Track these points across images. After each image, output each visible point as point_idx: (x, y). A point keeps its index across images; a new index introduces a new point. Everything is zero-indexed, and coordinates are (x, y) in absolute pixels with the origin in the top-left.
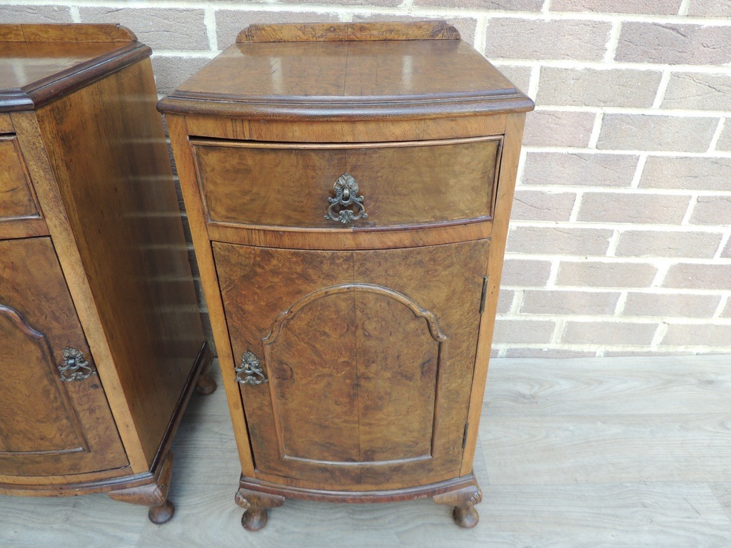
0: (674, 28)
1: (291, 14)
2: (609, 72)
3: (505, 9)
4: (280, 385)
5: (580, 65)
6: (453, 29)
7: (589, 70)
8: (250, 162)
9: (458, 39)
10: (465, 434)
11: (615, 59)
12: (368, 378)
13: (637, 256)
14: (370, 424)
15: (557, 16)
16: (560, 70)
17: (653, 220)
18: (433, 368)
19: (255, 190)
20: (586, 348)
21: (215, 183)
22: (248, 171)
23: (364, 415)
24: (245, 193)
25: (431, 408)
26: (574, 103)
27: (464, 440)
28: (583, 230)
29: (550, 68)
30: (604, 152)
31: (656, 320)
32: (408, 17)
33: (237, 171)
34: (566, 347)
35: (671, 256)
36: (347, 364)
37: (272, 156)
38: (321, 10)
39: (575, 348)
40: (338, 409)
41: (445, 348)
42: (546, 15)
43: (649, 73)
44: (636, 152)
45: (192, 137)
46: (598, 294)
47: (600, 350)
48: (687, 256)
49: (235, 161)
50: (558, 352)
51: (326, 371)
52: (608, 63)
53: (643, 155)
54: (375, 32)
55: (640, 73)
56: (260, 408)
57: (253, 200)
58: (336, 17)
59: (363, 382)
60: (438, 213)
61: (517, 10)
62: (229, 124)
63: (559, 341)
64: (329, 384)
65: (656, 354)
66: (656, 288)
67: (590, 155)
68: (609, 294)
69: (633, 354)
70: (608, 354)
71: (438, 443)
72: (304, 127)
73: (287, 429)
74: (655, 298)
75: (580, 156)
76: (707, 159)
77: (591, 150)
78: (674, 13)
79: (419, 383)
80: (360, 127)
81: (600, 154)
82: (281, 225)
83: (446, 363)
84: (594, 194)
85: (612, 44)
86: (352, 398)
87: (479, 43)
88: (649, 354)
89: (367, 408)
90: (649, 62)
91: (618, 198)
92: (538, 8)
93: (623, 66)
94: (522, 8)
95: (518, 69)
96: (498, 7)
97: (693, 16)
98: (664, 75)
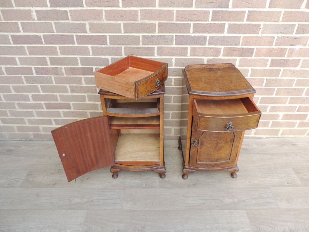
0: (284, 60)
1: (193, 59)
2: (268, 69)
3: (244, 57)
4: (201, 146)
5: (261, 68)
7: (263, 69)
10: (237, 155)
11: (270, 67)
12: (220, 143)
13: (275, 112)
14: (218, 153)
15: (256, 58)
16: (256, 69)
17: (279, 103)
18: (233, 141)
20: (261, 136)
23: (218, 151)
25: (231, 149)
26: (259, 76)
27: (236, 156)
28: (261, 106)
29: (254, 69)
30: (266, 87)
31: (280, 128)
34: (255, 136)
35: (283, 112)
36: (216, 140)
38: (200, 58)
39: (258, 136)
40: (212, 150)
41: (236, 136)
42: (253, 57)
43: (278, 69)
44: (274, 87)
45: (194, 98)
46: (264, 122)
47: (264, 136)
48: (288, 112)
50: (253, 137)
51: (212, 142)
52: (268, 67)
53: (276, 88)
55: (275, 69)
56: (194, 151)
59: (219, 144)
62: (202, 97)
63: (254, 134)
64: (212, 145)
65: (280, 137)
66: (280, 120)
68: (267, 122)
69: (274, 137)
70: (267, 138)
71: (231, 157)
73: (200, 156)
74: (279, 123)
75: (260, 88)
76: (292, 88)
77: (263, 87)
78: (284, 56)
79: (229, 144)
83: (235, 139)
84: (264, 97)
85: (269, 64)
86: (216, 147)
87: (237, 64)
88: (278, 137)
89: (218, 150)
90: (278, 67)
91: (270, 98)
92: (251, 56)
93: (272, 68)
94: (248, 56)
95: (246, 69)
96: (242, 56)
97: (288, 57)
98: (281, 70)
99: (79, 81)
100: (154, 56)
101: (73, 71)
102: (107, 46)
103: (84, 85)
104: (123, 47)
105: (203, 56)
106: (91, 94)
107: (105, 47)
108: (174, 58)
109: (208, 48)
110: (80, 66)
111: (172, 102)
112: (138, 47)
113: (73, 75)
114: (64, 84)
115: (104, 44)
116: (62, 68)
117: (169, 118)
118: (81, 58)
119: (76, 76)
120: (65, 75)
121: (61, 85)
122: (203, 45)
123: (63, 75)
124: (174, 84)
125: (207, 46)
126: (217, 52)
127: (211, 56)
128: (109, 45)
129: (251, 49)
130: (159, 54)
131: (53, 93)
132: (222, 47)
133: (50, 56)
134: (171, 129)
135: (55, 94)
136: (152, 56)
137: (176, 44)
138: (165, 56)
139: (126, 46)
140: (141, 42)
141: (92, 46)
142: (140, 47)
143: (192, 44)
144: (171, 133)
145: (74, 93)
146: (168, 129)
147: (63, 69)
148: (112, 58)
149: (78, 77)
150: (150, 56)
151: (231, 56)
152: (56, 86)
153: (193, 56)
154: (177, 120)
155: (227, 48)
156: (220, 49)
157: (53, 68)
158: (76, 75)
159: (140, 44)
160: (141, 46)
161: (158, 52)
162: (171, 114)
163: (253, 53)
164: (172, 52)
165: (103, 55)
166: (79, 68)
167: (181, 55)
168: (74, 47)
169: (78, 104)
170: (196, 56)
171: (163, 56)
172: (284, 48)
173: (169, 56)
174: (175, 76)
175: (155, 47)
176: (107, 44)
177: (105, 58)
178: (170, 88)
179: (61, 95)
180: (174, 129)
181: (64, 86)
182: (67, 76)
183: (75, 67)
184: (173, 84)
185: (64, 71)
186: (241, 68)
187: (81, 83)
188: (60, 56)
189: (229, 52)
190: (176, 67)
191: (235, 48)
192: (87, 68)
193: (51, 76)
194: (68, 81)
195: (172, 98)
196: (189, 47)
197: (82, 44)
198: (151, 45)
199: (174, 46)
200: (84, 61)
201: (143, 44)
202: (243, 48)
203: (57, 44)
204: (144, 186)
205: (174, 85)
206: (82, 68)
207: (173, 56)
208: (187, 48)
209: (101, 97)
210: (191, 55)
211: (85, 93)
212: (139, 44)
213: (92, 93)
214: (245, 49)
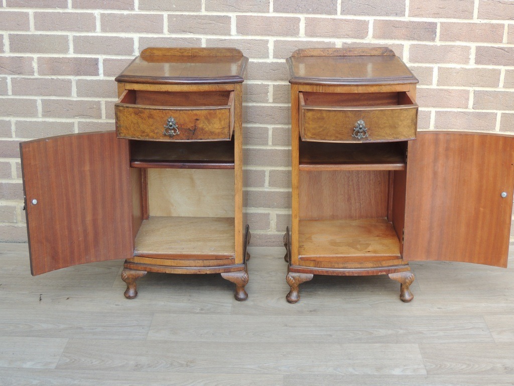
0: (502, 49)
1: (312, 42)
2: (473, 70)
3: (418, 40)
5: (458, 66)
6: (391, 51)
7: (463, 68)
9: (394, 55)
11: (475, 63)
15: (443, 43)
16: (448, 69)
26: (457, 85)
29: (443, 68)
30: (477, 111)
32: (369, 44)
38: (326, 40)
42: (438, 43)
43: (494, 70)
44: (495, 111)
45: (299, 92)
52: (472, 65)
53: (499, 113)
54: (356, 52)
55: (489, 70)
58: (334, 44)
61: (423, 40)
67: (470, 113)
72: (341, 87)
75: (464, 113)
77: (470, 110)
78: (501, 42)
81: (476, 112)
85: (473, 56)
90: (493, 65)
92: (433, 40)
93: (480, 67)
94: (426, 40)
95: (426, 68)
96: (414, 39)
97: (510, 43)
98: (502, 72)
99: (65, 88)
100: (230, 35)
101: (54, 67)
102: (133, 13)
103: (74, 97)
104: (165, 14)
105: (333, 36)
106: (88, 120)
107: (128, 15)
108: (271, 40)
109: (341, 20)
110: (71, 54)
111: (270, 143)
112: (196, 16)
113: (55, 75)
114: (31, 95)
115: (127, 9)
116: (32, 59)
117: (263, 186)
118: (77, 36)
119: (60, 77)
120: (36, 76)
121: (25, 97)
122: (330, 13)
123: (32, 73)
124: (274, 99)
125: (339, 16)
126: (360, 30)
127: (348, 36)
128: (137, 11)
129: (430, 24)
130: (240, 31)
131: (4, 116)
132: (371, 19)
133: (12, 33)
134: (269, 214)
135: (7, 119)
136: (225, 35)
137: (275, 10)
138: (252, 35)
139: (171, 13)
140: (203, 6)
141: (102, 11)
142: (202, 16)
143: (308, 12)
144: (268, 225)
145: (49, 116)
146: (261, 214)
147: (35, 60)
148: (141, 39)
149: (63, 80)
150: (222, 34)
151: (392, 38)
152: (13, 99)
153: (311, 36)
154: (282, 190)
155: (380, 21)
156: (366, 23)
157: (13, 58)
158: (62, 75)
159: (201, 9)
160: (203, 12)
161: (237, 27)
162: (267, 174)
163: (435, 33)
164: (268, 28)
165: (123, 31)
166: (69, 59)
167: (287, 35)
168: (64, 13)
170: (317, 36)
171: (247, 34)
172: (498, 24)
173: (262, 35)
174: (275, 80)
175: (233, 15)
176: (133, 9)
177: (127, 39)
178: (263, 107)
179: (20, 122)
180: (277, 215)
181: (31, 100)
182: (40, 77)
183: (61, 56)
184: (271, 100)
185: (35, 65)
186: (416, 65)
187: (69, 94)
188: (32, 31)
189: (386, 30)
190: (275, 60)
191: (397, 21)
192: (86, 59)
193: (6, 76)
194: (42, 88)
195: (270, 133)
196: (302, 17)
197: (82, 8)
198: (223, 11)
199: (272, 14)
200: (82, 44)
201: (206, 10)
202: (413, 22)
203: (31, 7)
204: (198, 311)
205: (274, 102)
206: (76, 59)
207: (269, 35)
208: (299, 20)
209: (119, 87)
210: (307, 34)
211: (74, 117)
212: (199, 10)
213: (91, 117)
214: (419, 23)
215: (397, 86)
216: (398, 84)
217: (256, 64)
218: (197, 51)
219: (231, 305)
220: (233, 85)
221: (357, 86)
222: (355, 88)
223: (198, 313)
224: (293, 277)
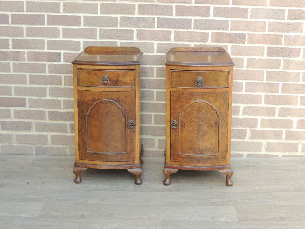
0: (281, 48)
1: (178, 44)
2: (266, 59)
3: (235, 43)
4: (181, 129)
5: (258, 57)
6: (223, 49)
7: (260, 59)
8: (182, 74)
9: (225, 51)
10: (227, 148)
11: (267, 56)
12: (202, 126)
13: (286, 117)
14: (203, 141)
15: (250, 45)
16: (252, 59)
17: (290, 104)
18: (217, 124)
19: (182, 80)
20: (275, 153)
21: (174, 79)
22: (181, 76)
23: (201, 138)
24: (180, 80)
25: (218, 137)
26: (258, 68)
27: (227, 150)
28: (267, 107)
29: (249, 58)
30: (268, 82)
31: (297, 142)
32: (209, 45)
33: (179, 76)
34: (268, 153)
35: (297, 117)
36: (198, 121)
37: (186, 73)
38: (186, 43)
39: (271, 153)
40: (195, 136)
41: (220, 118)
42: (246, 44)
43: (277, 60)
44: (278, 82)
45: (170, 70)
46: (275, 131)
47: (280, 154)
48: (302, 117)
49: (179, 74)
50: (265, 155)
51: (193, 124)
52: (265, 57)
53: (281, 83)
54: (204, 50)
55: (275, 59)
56: (175, 137)
57: (181, 82)
58: (190, 45)
59: (201, 127)
60: (217, 85)
61: (239, 43)
62: (178, 67)
63: (265, 150)
64: (193, 128)
65: (300, 156)
66: (294, 129)
67: (265, 83)
68: (279, 131)
69: (292, 156)
70: (283, 156)
71: (220, 150)
72: (192, 67)
73: (181, 144)
74: (296, 133)
75: (261, 83)
76: (300, 84)
77: (265, 81)
78: (281, 44)
79: (214, 128)
80: (203, 68)
81: (268, 83)
82: (186, 87)
84: (268, 95)
85: (266, 52)
86: (199, 132)
87: (229, 51)
88: (298, 156)
89: (202, 135)
90: (277, 57)
91: (275, 96)
92: (244, 43)
93: (270, 58)
94: (240, 43)
95: (240, 58)
96: (233, 43)
97: (286, 45)
98: (281, 60)
99: (42, 69)
100: (133, 40)
101: (36, 57)
102: (80, 28)
103: (47, 73)
104: (98, 29)
105: (189, 41)
106: (54, 86)
107: (78, 29)
108: (156, 43)
109: (194, 32)
110: (46, 50)
111: (155, 99)
112: (115, 30)
113: (37, 61)
114: (23, 72)
115: (77, 26)
116: (24, 52)
117: (150, 123)
118: (49, 40)
119: (40, 62)
120: (26, 62)
121: (20, 73)
122: (187, 28)
123: (24, 60)
124: (157, 75)
125: (192, 30)
126: (204, 37)
127: (197, 41)
128: (82, 27)
129: (242, 34)
130: (139, 38)
131: (8, 83)
132: (210, 32)
133: (14, 38)
134: (154, 139)
135: (9, 85)
136: (131, 40)
137: (158, 27)
138: (145, 40)
139: (101, 28)
140: (119, 24)
141: (63, 27)
142: (118, 30)
143: (175, 28)
144: (153, 145)
145: (33, 84)
146: (150, 139)
147: (26, 53)
148: (84, 42)
149: (41, 64)
150: (129, 40)
151: (221, 42)
152: (13, 75)
153: (178, 41)
155: (215, 33)
156: (207, 34)
157: (14, 51)
158: (40, 61)
159: (117, 26)
160: (119, 28)
161: (137, 36)
162: (153, 117)
163: (245, 40)
164: (153, 36)
165: (74, 38)
166: (45, 52)
167: (164, 40)
168: (43, 28)
169: (35, 99)
170: (181, 41)
171: (142, 40)
172: (279, 35)
173: (150, 40)
174: (158, 65)
175: (135, 29)
176: (80, 25)
177: (77, 42)
178: (151, 80)
179: (17, 87)
181: (23, 75)
182: (28, 62)
183: (40, 51)
184: (155, 76)
185: (26, 56)
186: (235, 57)
187: (44, 72)
188: (25, 37)
189: (218, 37)
190: (158, 54)
191: (224, 33)
192: (54, 53)
193: (10, 62)
194: (29, 68)
195: (155, 94)
196: (172, 30)
197: (53, 25)
198: (129, 27)
199: (156, 29)
200: (52, 45)
201: (120, 26)
202: (233, 33)
203: (25, 24)
205: (157, 77)
206: (49, 53)
207: (154, 40)
208: (171, 32)
209: (74, 67)
210: (175, 40)
211: (47, 84)
212: (116, 26)
213: (56, 84)
214: (236, 34)
215: (223, 67)
216: (223, 66)
217: (147, 56)
218: (115, 48)
219: (133, 187)
220: (135, 66)
221: (201, 67)
222: (200, 68)
223: (115, 191)
224: (167, 171)
